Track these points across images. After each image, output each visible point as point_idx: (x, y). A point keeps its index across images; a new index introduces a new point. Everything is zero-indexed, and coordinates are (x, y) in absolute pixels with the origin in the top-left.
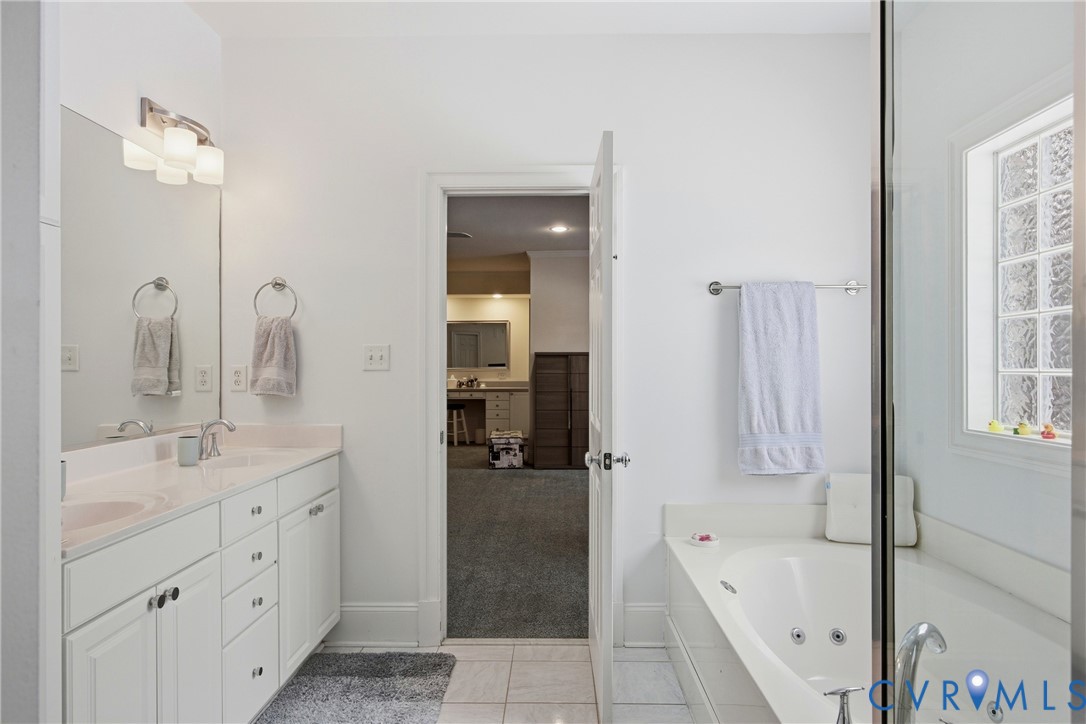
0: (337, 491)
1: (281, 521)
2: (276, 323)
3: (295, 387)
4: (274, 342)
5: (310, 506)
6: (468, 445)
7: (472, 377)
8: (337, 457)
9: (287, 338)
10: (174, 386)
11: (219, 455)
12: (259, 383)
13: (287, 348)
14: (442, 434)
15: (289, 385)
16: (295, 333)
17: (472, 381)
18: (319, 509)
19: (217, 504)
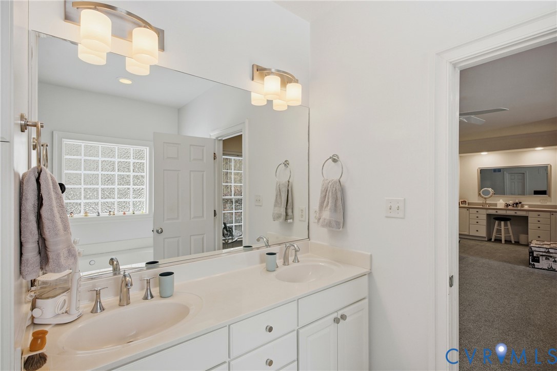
0: (366, 301)
1: (301, 331)
2: (330, 184)
3: (342, 224)
4: (329, 195)
5: (335, 315)
6: (513, 244)
7: (517, 201)
8: (366, 278)
9: (336, 193)
10: (289, 217)
11: (298, 262)
12: (321, 220)
13: (336, 200)
14: (451, 278)
15: (338, 223)
16: (343, 190)
17: (517, 204)
18: (343, 317)
19: (227, 327)
